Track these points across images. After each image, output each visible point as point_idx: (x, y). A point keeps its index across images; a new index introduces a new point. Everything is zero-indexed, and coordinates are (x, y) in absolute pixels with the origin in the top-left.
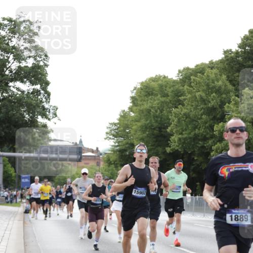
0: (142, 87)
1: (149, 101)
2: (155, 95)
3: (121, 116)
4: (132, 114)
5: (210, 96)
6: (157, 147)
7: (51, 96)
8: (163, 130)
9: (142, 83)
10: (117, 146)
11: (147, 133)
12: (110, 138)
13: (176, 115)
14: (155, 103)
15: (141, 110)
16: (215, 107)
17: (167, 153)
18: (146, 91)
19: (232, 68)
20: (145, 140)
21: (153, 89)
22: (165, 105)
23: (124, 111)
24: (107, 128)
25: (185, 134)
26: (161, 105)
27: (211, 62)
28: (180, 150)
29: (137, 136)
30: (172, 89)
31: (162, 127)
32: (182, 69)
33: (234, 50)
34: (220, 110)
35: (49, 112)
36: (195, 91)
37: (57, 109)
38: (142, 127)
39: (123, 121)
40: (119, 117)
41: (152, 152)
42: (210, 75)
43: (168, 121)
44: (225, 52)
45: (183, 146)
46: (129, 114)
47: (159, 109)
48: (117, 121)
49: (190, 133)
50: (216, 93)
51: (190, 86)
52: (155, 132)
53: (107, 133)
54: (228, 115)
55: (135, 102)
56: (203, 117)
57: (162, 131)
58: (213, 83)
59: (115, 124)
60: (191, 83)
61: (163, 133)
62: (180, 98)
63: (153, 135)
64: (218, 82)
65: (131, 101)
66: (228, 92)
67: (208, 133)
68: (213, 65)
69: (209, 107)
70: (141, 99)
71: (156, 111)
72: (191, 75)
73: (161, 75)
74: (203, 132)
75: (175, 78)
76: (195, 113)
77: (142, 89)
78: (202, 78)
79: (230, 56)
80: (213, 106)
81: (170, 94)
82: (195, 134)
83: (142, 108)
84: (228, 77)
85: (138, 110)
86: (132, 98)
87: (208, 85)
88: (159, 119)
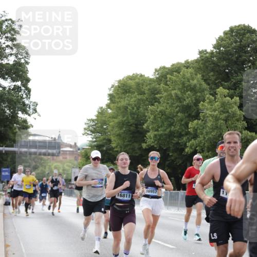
0: (120, 85)
1: (126, 99)
2: (132, 92)
3: (99, 112)
4: (110, 111)
5: (185, 94)
6: (133, 143)
7: (31, 93)
8: (139, 126)
9: (119, 81)
10: (95, 141)
11: (124, 129)
12: (88, 134)
13: (152, 112)
14: (132, 100)
15: (118, 107)
16: (190, 105)
17: (143, 149)
18: (124, 89)
19: (207, 67)
20: (122, 136)
21: (130, 87)
22: (142, 103)
23: (102, 108)
24: (85, 123)
25: (161, 130)
26: (138, 102)
27: (187, 62)
28: (156, 146)
29: (114, 132)
30: (148, 87)
31: (139, 123)
32: (158, 68)
33: (209, 51)
34: (195, 108)
35: (30, 108)
36: (171, 89)
37: (37, 105)
38: (119, 123)
39: (101, 117)
40: (97, 113)
41: (129, 147)
42: (186, 74)
43: (144, 118)
44: (200, 52)
45: (158, 142)
46: (107, 111)
47: (136, 106)
48: (95, 118)
49: (165, 130)
50: (191, 91)
51: (166, 84)
52: (132, 128)
53: (85, 129)
54: (203, 113)
55: (113, 99)
56: (179, 114)
57: (138, 128)
58: (189, 81)
59: (93, 121)
60: (167, 81)
61: (139, 129)
62: (156, 96)
63: (130, 131)
64: (193, 81)
65: (108, 98)
66: (203, 91)
67: (183, 130)
68: (188, 65)
69: (184, 105)
70: (118, 96)
71: (133, 108)
72: (167, 73)
73: (138, 73)
74: (179, 129)
75: (151, 77)
76: (171, 110)
77: (119, 87)
78: (178, 77)
79: (205, 56)
80: (188, 104)
81: (146, 92)
82: (170, 131)
83: (119, 105)
84: (203, 76)
85: (115, 107)
86: (110, 95)
87: (183, 84)
88: (136, 116)
